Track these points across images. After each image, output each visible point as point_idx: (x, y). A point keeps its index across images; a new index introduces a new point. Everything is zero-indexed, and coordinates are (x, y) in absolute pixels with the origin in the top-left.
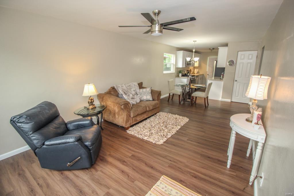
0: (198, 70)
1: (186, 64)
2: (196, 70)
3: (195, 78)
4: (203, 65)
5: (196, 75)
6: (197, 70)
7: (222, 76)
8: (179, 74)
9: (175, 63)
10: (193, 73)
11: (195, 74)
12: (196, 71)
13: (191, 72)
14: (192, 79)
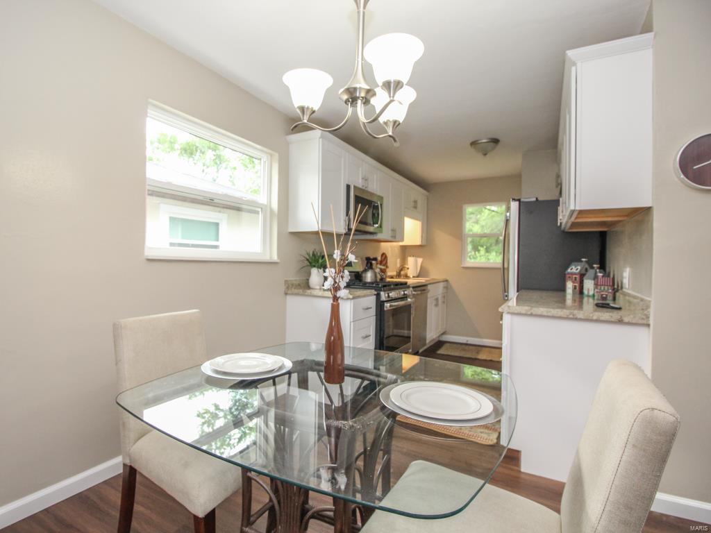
0: (420, 260)
1: (347, 214)
2: (411, 260)
3: (405, 297)
4: (443, 239)
5: (410, 281)
6: (416, 262)
7: (570, 285)
8: (309, 274)
9: (275, 206)
10: (399, 275)
11: (407, 276)
12: (413, 265)
13: (386, 265)
14: (387, 305)
